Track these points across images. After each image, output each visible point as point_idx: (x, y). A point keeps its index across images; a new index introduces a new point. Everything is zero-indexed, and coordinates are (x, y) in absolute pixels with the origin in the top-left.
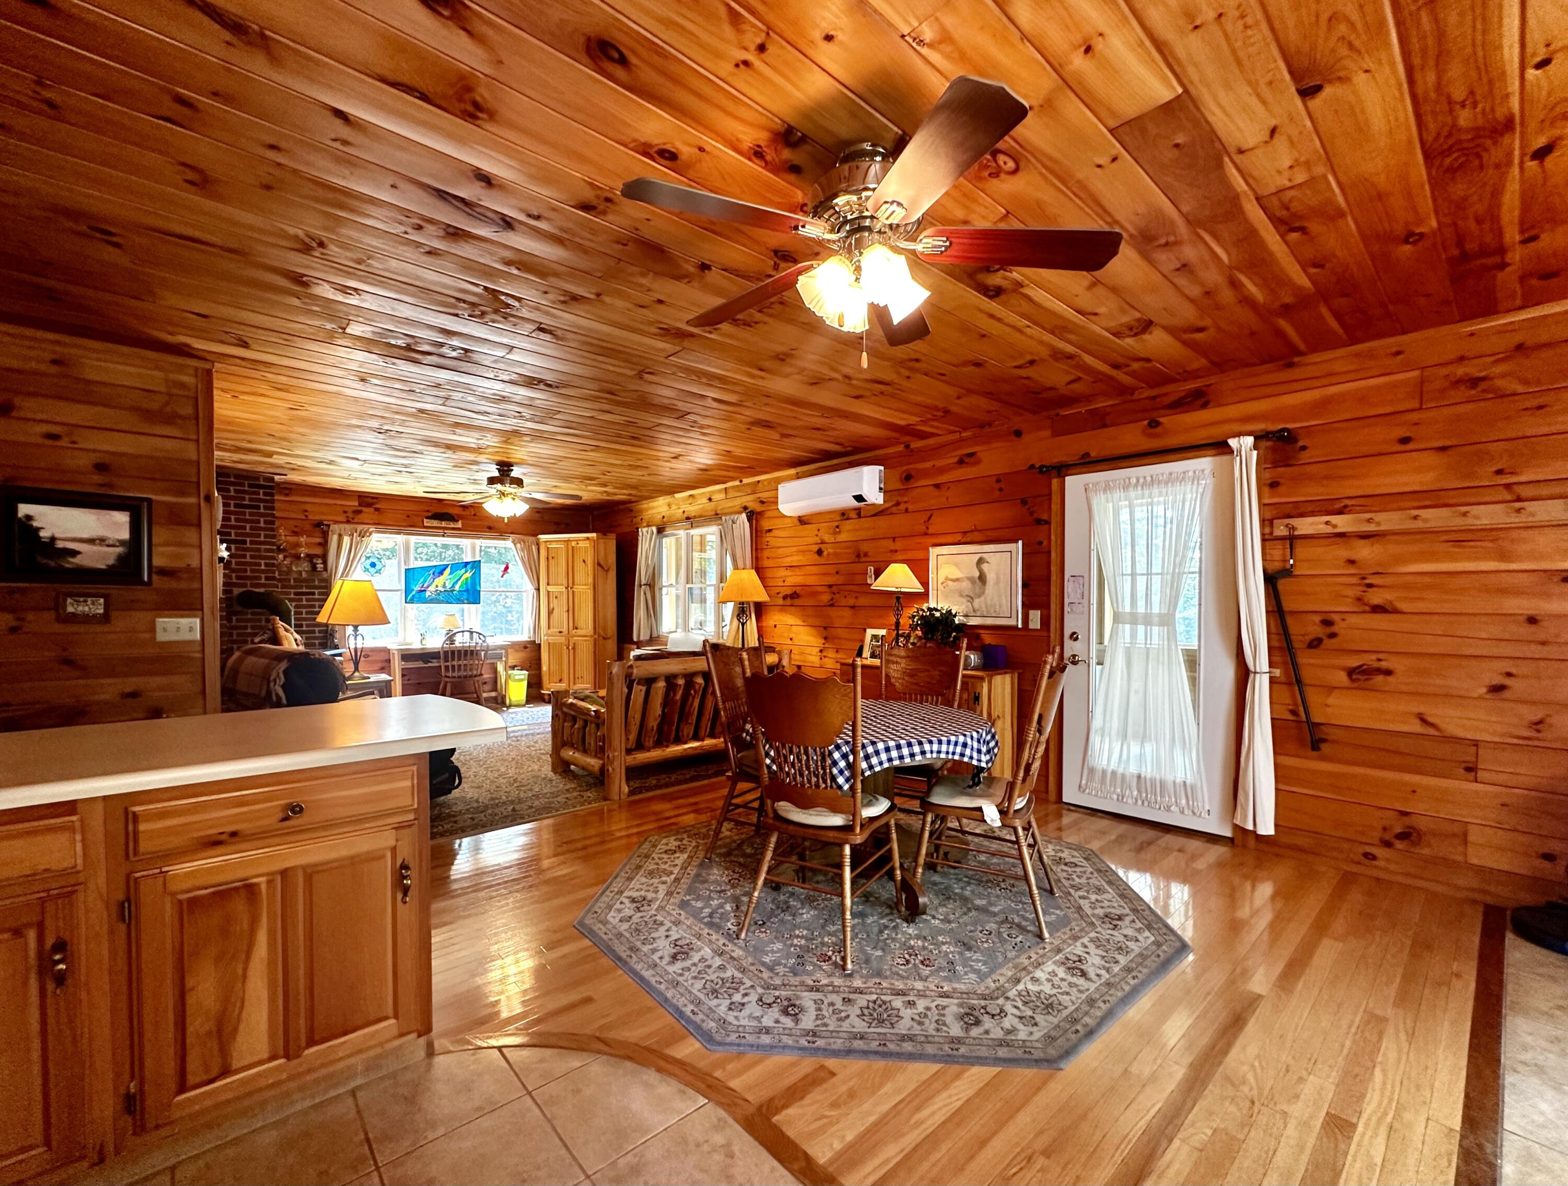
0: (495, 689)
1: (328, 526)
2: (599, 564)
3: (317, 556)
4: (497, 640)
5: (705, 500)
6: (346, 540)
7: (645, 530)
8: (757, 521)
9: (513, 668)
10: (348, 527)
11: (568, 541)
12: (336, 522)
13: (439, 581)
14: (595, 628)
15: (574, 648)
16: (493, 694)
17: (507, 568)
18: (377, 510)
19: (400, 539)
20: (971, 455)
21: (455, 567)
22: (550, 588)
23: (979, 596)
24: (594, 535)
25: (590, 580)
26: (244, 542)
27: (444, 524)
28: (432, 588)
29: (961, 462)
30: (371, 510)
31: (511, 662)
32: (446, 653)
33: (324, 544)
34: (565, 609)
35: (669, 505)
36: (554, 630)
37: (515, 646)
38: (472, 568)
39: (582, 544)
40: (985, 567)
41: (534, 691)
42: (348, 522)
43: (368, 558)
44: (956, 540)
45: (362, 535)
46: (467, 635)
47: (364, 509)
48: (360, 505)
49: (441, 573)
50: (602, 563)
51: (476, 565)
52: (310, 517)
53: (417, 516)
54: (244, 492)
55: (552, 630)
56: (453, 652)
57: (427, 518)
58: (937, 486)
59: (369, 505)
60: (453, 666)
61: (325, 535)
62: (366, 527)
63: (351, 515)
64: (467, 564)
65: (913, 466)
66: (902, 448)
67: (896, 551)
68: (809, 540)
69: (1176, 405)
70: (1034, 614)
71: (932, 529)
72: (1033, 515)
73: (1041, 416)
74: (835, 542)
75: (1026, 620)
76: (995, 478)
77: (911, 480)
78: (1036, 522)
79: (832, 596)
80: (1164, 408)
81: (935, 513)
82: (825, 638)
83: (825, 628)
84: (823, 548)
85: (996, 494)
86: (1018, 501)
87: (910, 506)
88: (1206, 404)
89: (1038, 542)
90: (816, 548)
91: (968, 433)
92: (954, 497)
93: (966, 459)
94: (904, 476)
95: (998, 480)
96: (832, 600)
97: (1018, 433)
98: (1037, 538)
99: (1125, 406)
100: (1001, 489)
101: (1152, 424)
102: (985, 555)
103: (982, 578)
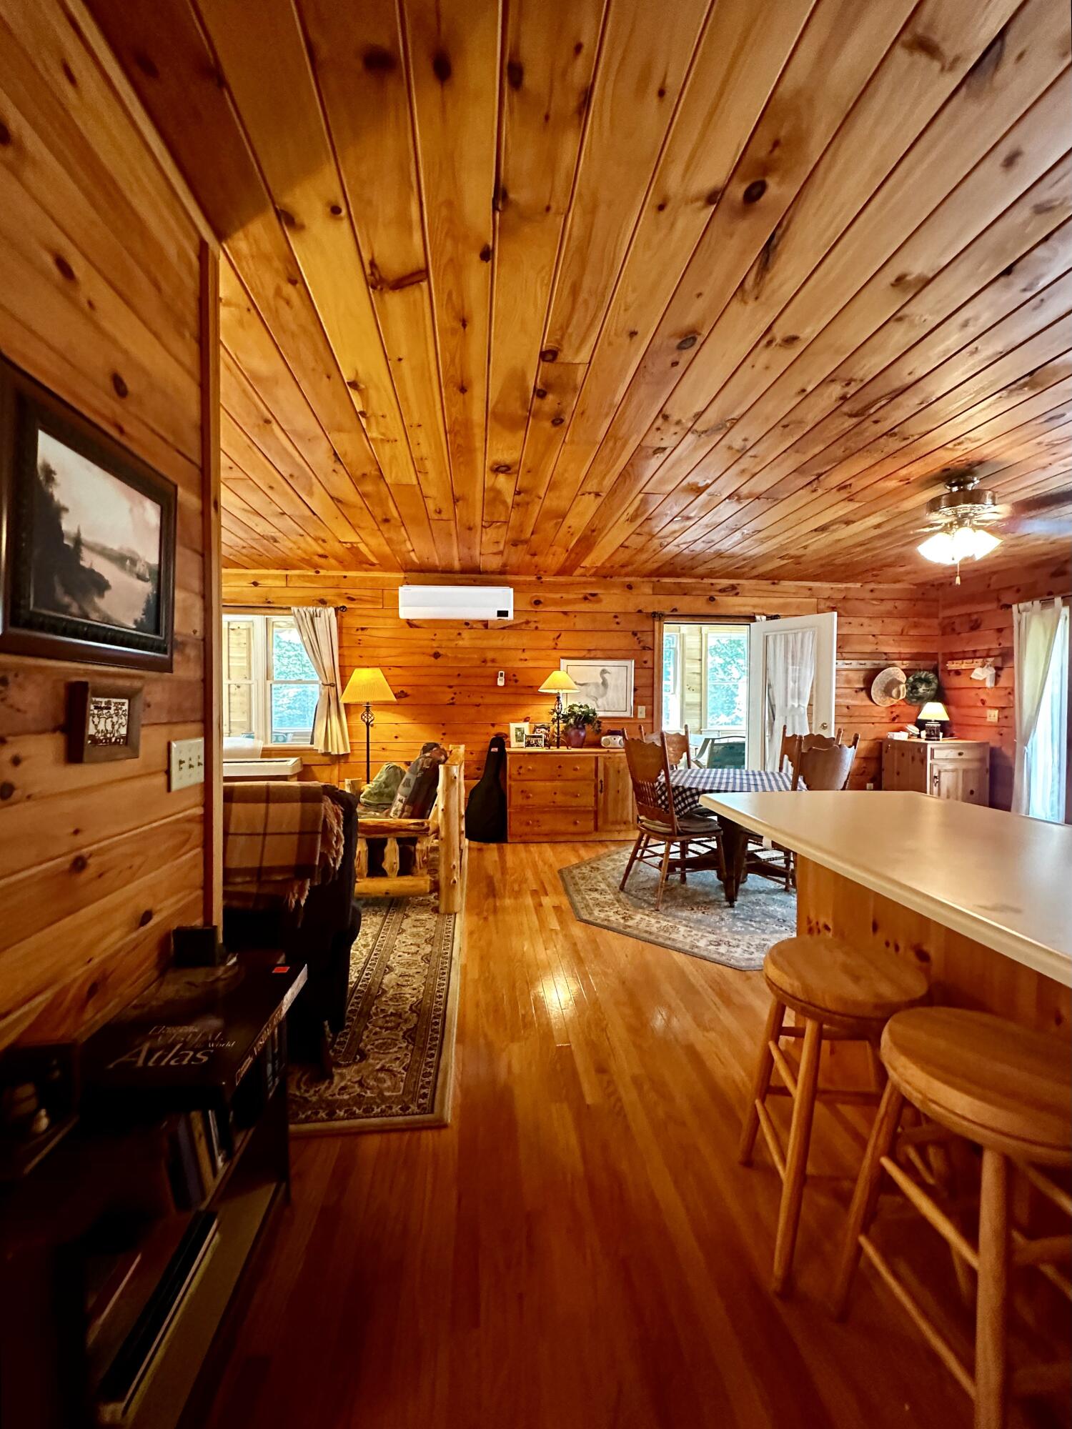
20: (595, 595)
23: (602, 696)
29: (586, 598)
40: (606, 676)
44: (582, 655)
58: (565, 613)
65: (541, 595)
66: (533, 578)
67: (526, 660)
68: (422, 643)
69: (722, 591)
70: (642, 709)
71: (560, 645)
72: (642, 644)
73: (646, 579)
74: (457, 647)
75: (636, 713)
76: (613, 614)
77: (541, 605)
78: (644, 648)
79: (453, 696)
80: (717, 591)
81: (563, 633)
82: (444, 734)
83: (443, 724)
84: (441, 651)
85: (614, 626)
86: (630, 633)
87: (540, 626)
88: (737, 594)
89: (645, 662)
90: (433, 651)
91: (593, 579)
92: (580, 623)
93: (590, 597)
94: (533, 601)
95: (616, 617)
96: (453, 699)
97: (630, 587)
98: (645, 659)
99: (698, 586)
100: (618, 623)
101: (712, 599)
102: (606, 668)
103: (604, 683)
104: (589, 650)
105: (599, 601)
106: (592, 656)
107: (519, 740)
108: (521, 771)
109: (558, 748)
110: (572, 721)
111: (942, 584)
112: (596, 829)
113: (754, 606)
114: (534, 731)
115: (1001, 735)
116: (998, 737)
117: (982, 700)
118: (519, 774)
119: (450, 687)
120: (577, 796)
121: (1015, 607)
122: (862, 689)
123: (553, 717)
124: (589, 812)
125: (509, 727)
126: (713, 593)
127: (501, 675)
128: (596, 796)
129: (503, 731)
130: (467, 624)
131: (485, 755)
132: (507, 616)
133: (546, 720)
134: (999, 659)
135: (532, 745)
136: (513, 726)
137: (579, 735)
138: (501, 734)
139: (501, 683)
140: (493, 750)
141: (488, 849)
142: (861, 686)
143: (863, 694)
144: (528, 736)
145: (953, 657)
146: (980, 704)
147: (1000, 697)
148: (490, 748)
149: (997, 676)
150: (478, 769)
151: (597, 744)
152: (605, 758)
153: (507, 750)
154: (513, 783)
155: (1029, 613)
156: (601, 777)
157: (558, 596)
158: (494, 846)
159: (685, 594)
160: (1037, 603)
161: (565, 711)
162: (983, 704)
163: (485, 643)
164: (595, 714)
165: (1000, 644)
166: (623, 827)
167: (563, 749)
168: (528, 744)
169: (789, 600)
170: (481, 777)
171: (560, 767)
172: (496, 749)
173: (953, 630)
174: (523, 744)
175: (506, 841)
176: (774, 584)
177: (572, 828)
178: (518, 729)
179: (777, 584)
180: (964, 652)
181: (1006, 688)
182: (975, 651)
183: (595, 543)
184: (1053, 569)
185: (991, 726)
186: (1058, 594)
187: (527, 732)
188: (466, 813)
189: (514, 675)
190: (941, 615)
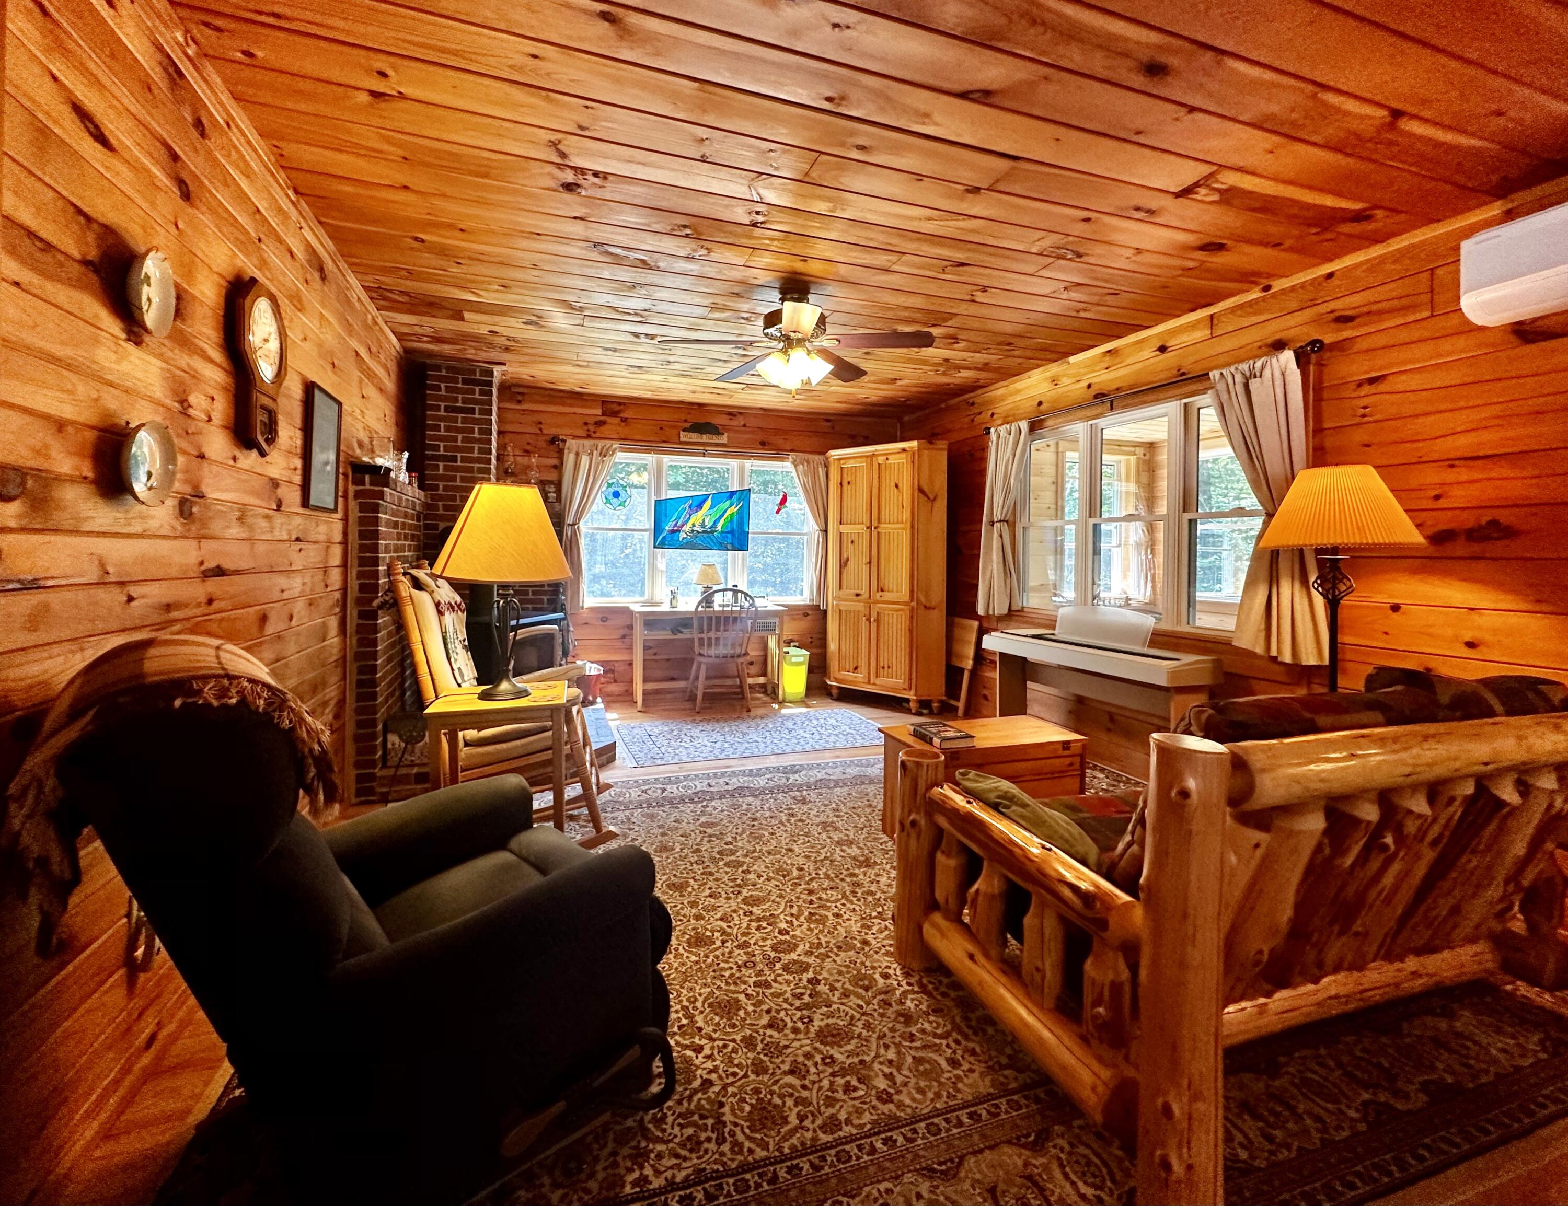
0: (764, 674)
1: (564, 441)
2: (921, 490)
3: (551, 482)
4: (769, 602)
5: (1148, 353)
6: (585, 460)
7: (1003, 429)
8: (1320, 365)
9: (789, 643)
10: (588, 443)
11: (873, 456)
12: (575, 437)
13: (697, 518)
14: (912, 591)
15: (877, 620)
16: (761, 680)
17: (784, 501)
18: (624, 420)
19: (650, 459)
21: (718, 498)
22: (844, 529)
24: (914, 444)
25: (906, 515)
26: (454, 459)
27: (705, 438)
28: (687, 528)
30: (616, 420)
31: (787, 635)
32: (701, 619)
33: (559, 467)
34: (866, 559)
35: (1055, 381)
36: (848, 592)
37: (793, 611)
38: (739, 499)
39: (893, 460)
41: (816, 677)
42: (589, 437)
43: (610, 485)
45: (603, 454)
46: (730, 594)
47: (609, 420)
48: (604, 414)
49: (700, 506)
50: (925, 488)
51: (744, 495)
52: (545, 432)
53: (674, 427)
54: (456, 390)
55: (845, 591)
56: (710, 619)
57: (684, 430)
59: (614, 414)
60: (710, 639)
61: (561, 452)
62: (608, 443)
63: (592, 428)
64: (732, 493)
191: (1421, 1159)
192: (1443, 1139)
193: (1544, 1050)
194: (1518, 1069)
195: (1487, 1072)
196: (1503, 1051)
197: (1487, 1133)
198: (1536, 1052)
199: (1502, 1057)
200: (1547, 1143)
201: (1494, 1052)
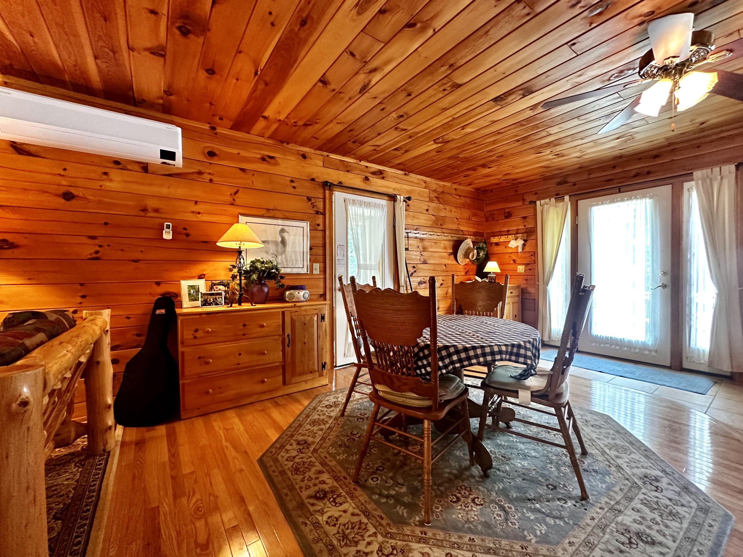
20: (272, 158)
23: (281, 254)
29: (263, 159)
40: (286, 235)
44: (261, 213)
58: (243, 170)
65: (217, 147)
66: (206, 127)
67: (199, 213)
68: (42, 176)
69: (374, 173)
70: (317, 266)
71: (238, 202)
72: (315, 209)
73: (318, 152)
74: (101, 188)
75: (312, 270)
76: (290, 179)
77: (215, 158)
78: (317, 212)
79: (97, 248)
80: (370, 173)
81: (241, 190)
82: (83, 297)
83: (82, 285)
84: (74, 191)
85: (291, 190)
86: (305, 198)
87: (214, 179)
88: (383, 178)
89: (318, 225)
90: (63, 190)
91: (270, 142)
92: (258, 183)
93: (268, 159)
94: (206, 151)
95: (292, 181)
96: (97, 252)
97: (304, 156)
98: (318, 222)
99: (356, 165)
100: (294, 187)
101: (367, 179)
102: (285, 227)
103: (283, 242)
104: (268, 210)
105: (277, 164)
106: (271, 215)
107: (192, 298)
108: (198, 335)
109: (240, 304)
110: (255, 277)
111: (486, 191)
112: (284, 383)
113: (394, 189)
114: (211, 288)
115: (527, 280)
116: (525, 282)
117: (513, 260)
118: (195, 337)
119: (93, 238)
120: (264, 354)
121: (538, 202)
122: (451, 254)
123: (232, 273)
124: (276, 368)
125: (179, 285)
126: (368, 175)
127: (168, 227)
128: (284, 351)
129: (171, 289)
130: (117, 162)
131: (149, 318)
132: (174, 159)
133: (225, 276)
134: (525, 235)
135: (210, 304)
136: (185, 284)
137: (263, 291)
138: (169, 293)
139: (167, 235)
140: (158, 312)
141: (152, 438)
142: (451, 251)
143: (452, 257)
144: (204, 294)
145: (494, 235)
146: (512, 262)
147: (525, 258)
148: (155, 309)
149: (524, 245)
150: (138, 335)
151: (281, 299)
152: (291, 312)
153: (178, 311)
154: (185, 350)
155: (548, 206)
156: (288, 331)
157: (235, 151)
158: (161, 430)
159: (348, 171)
160: (553, 200)
161: (247, 267)
162: (514, 262)
163: (145, 189)
164: (277, 269)
165: (525, 226)
166: (310, 376)
167: (246, 306)
168: (205, 303)
169: (414, 188)
170: (143, 344)
171: (244, 325)
172: (163, 311)
173: (493, 218)
174: (199, 303)
175: (178, 418)
176: (405, 174)
177: (259, 388)
178: (191, 287)
179: (408, 175)
180: (501, 231)
181: (529, 252)
182: (508, 231)
183: (296, 60)
184: (559, 180)
185: (520, 275)
186: (566, 194)
187: (203, 289)
188: (116, 403)
189: (185, 229)
190: (485, 210)
191: (79, 542)
192: (79, 528)
193: (79, 467)
194: (77, 481)
195: (70, 491)
196: (67, 479)
197: (88, 510)
198: (77, 470)
199: (70, 482)
200: (106, 494)
201: (65, 483)
